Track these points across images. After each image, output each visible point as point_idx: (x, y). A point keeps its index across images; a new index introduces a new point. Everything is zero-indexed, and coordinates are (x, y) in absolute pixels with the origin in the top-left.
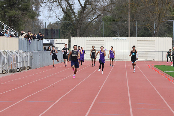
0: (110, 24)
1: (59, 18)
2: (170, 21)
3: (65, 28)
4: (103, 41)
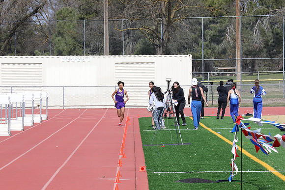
4: (40, 65)
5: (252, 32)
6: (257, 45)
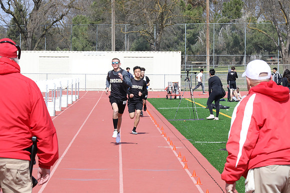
3: (14, 36)
4: (68, 58)
5: (217, 36)
6: (221, 45)
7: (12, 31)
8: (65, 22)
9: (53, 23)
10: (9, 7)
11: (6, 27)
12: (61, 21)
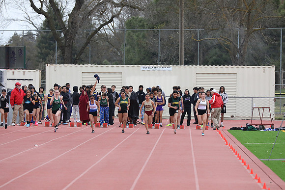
0: (144, 37)
1: (33, 24)
2: (275, 31)
3: (47, 45)
4: (120, 75)
7: (43, 37)
8: (115, 26)
9: (100, 28)
10: (42, 6)
11: (35, 33)
12: (109, 24)
